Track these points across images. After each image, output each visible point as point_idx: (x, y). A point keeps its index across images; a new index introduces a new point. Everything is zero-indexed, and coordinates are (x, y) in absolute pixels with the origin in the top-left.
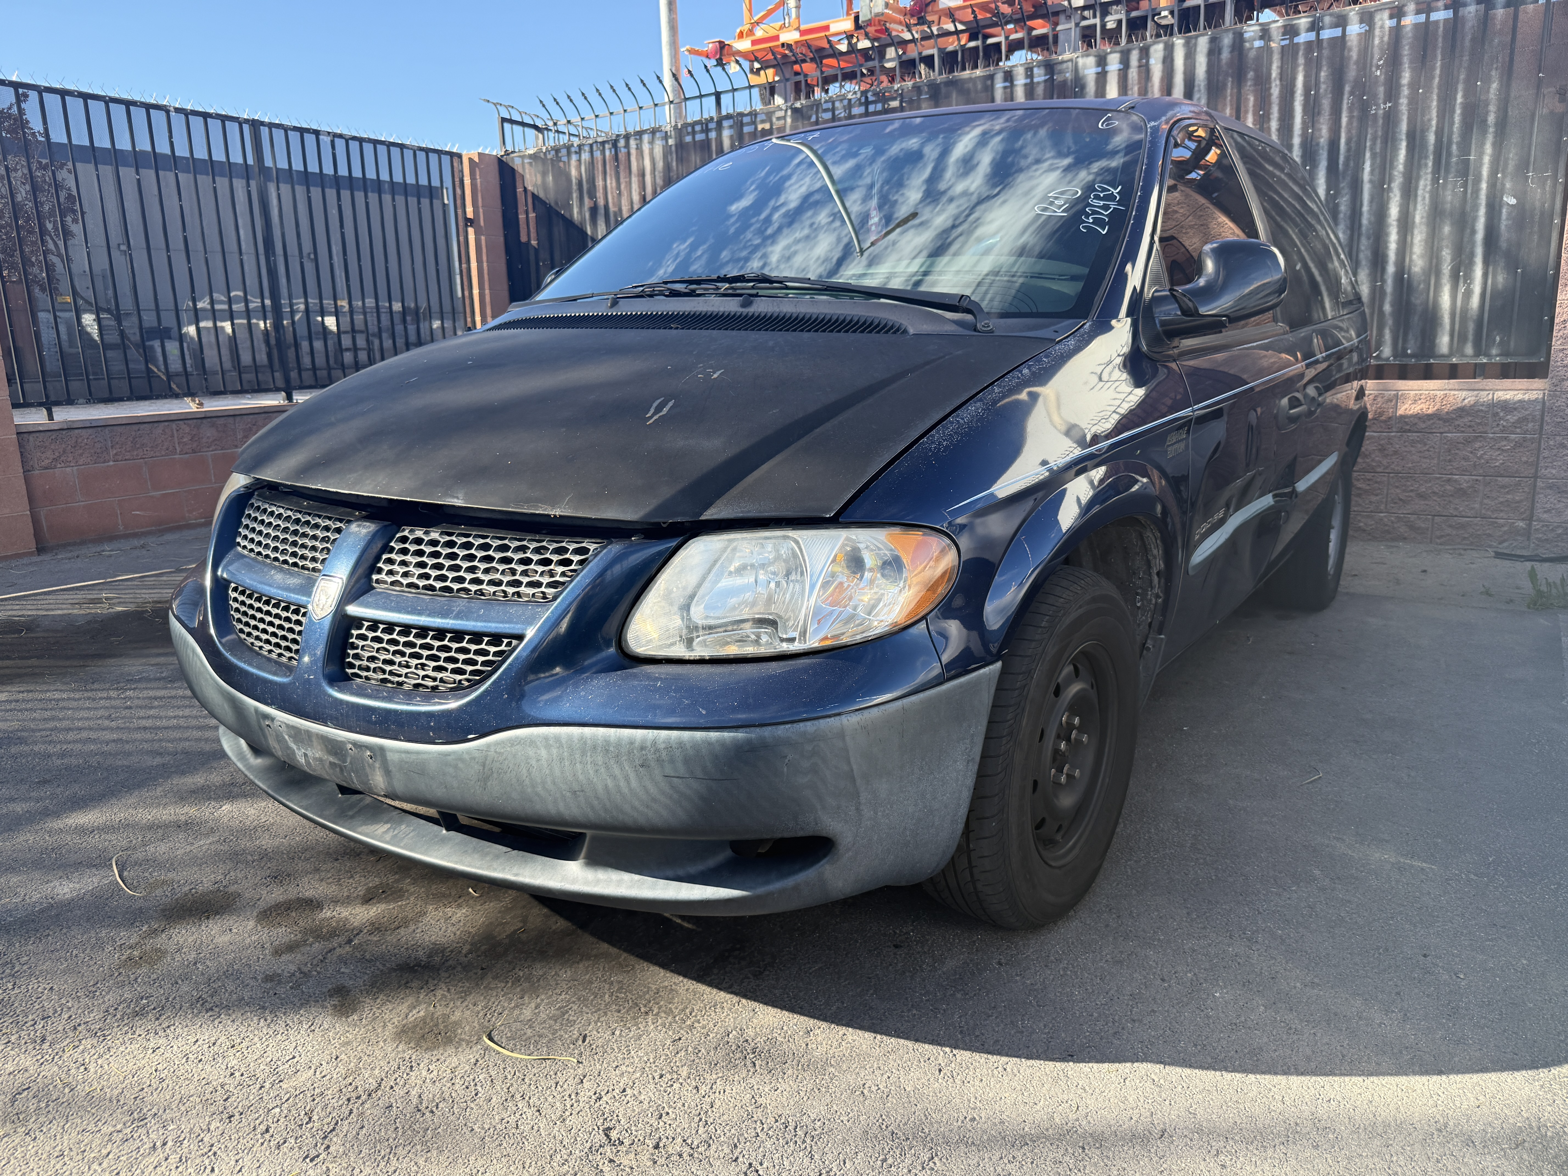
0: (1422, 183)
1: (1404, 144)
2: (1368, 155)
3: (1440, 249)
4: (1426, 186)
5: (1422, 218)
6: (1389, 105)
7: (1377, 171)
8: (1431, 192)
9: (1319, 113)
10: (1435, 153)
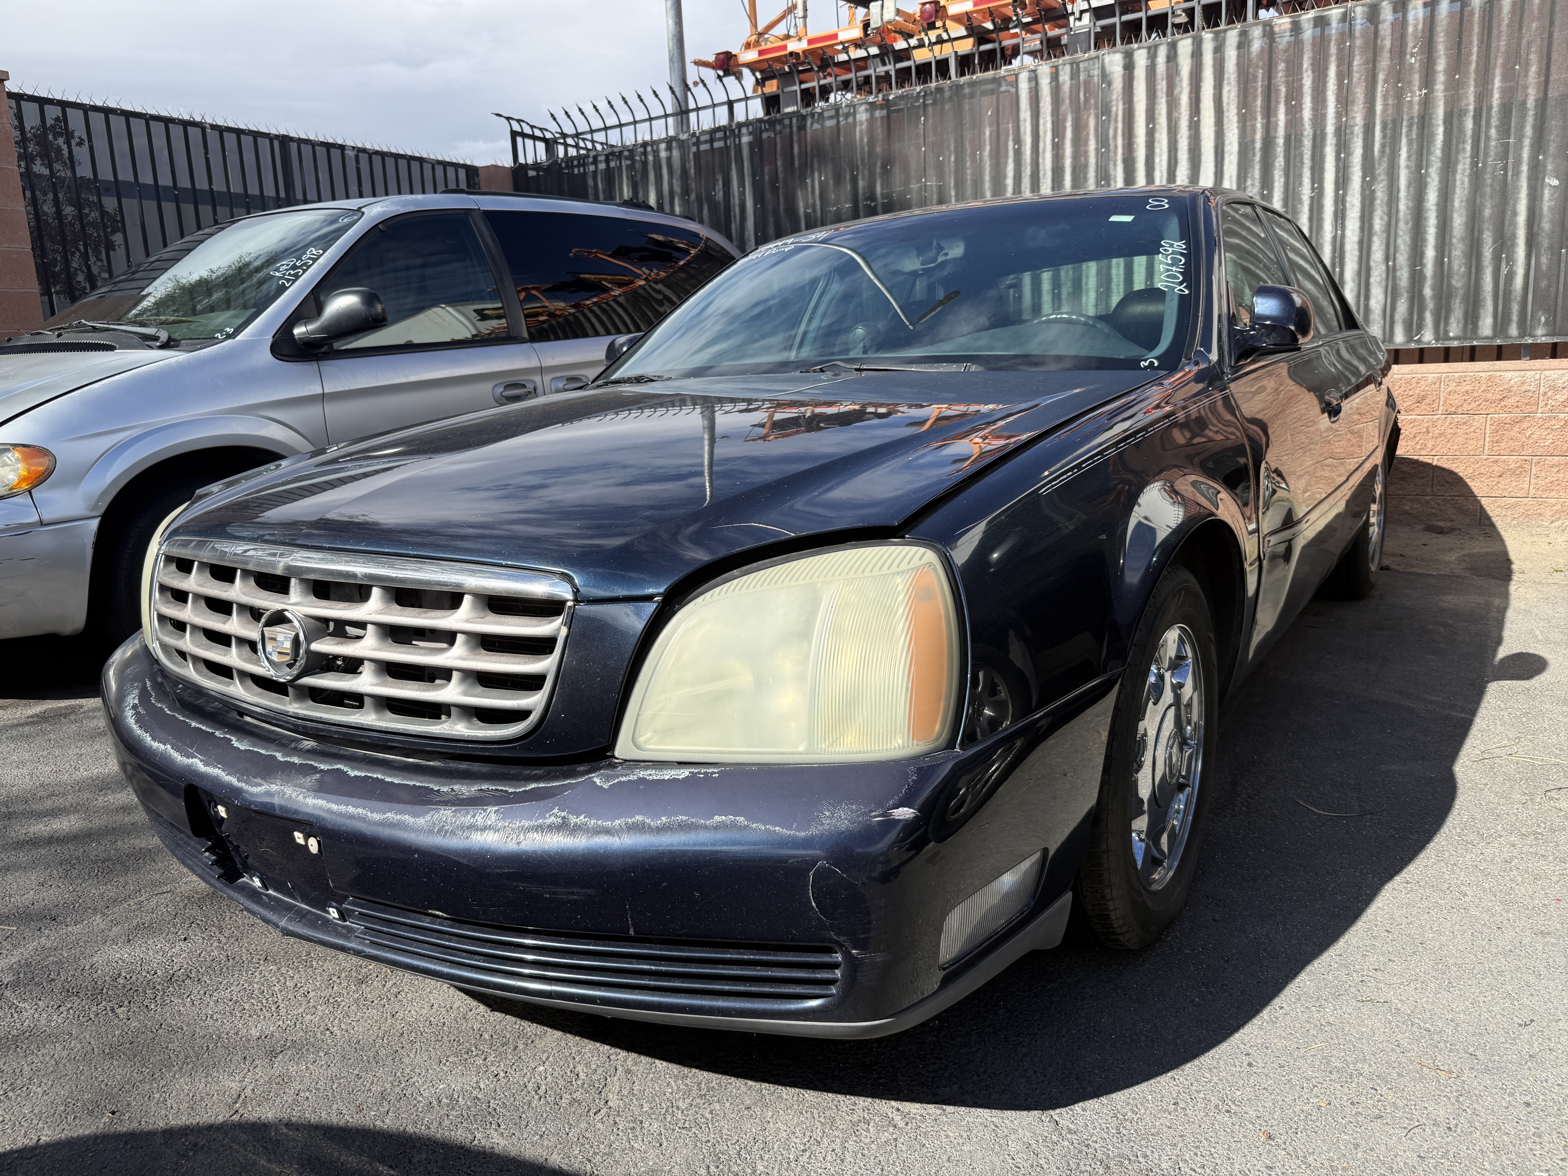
0: (1460, 167)
1: (1440, 131)
2: (1404, 141)
3: (1481, 232)
4: (1464, 170)
5: (1462, 201)
6: (1424, 91)
7: (1414, 157)
8: (1470, 176)
9: (1353, 102)
10: (1473, 136)
